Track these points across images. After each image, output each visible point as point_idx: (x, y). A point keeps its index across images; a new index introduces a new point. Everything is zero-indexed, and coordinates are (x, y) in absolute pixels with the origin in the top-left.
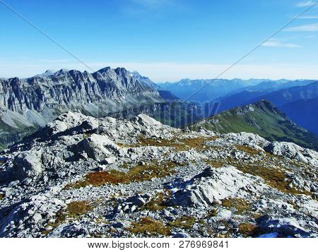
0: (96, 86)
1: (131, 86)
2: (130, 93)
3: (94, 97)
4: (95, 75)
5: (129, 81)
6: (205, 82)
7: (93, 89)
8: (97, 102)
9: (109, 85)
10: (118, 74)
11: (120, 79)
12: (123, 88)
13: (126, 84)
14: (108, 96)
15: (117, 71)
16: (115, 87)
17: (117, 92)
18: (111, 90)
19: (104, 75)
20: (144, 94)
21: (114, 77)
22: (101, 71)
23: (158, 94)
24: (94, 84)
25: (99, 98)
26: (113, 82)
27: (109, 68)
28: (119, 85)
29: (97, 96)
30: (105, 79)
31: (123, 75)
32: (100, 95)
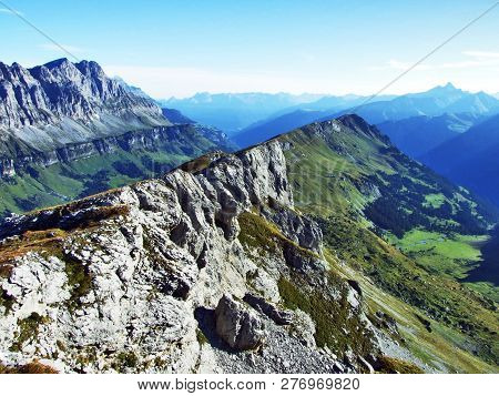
0: (39, 93)
1: (109, 96)
2: (109, 108)
3: (35, 114)
4: (35, 72)
5: (105, 87)
6: (234, 96)
7: (33, 98)
8: (42, 123)
9: (67, 91)
10: (83, 72)
11: (88, 83)
12: (95, 99)
13: (101, 90)
14: (64, 112)
15: (81, 66)
16: (78, 96)
17: (82, 105)
18: (70, 101)
19: (55, 73)
20: (135, 110)
21: (75, 78)
22: (50, 65)
23: (160, 112)
24: (34, 88)
25: (46, 116)
26: (75, 88)
27: (65, 59)
28: (86, 92)
29: (41, 112)
30: (58, 80)
31: (94, 76)
32: (48, 111)
